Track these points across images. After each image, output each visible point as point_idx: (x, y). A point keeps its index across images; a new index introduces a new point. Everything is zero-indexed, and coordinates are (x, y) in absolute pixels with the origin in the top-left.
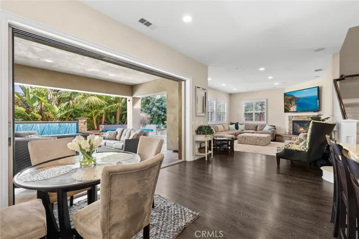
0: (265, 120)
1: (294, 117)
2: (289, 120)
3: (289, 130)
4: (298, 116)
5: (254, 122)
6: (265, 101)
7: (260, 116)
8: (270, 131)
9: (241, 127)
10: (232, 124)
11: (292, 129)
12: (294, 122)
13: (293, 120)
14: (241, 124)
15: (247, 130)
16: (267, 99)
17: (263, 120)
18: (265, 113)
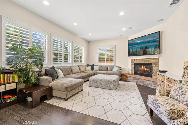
0: (114, 62)
1: (136, 60)
2: (132, 62)
3: (132, 71)
4: (139, 59)
5: (106, 64)
6: (114, 47)
7: (110, 59)
8: (118, 72)
9: (96, 68)
10: (88, 65)
11: (133, 70)
12: (135, 64)
13: (134, 62)
14: (96, 66)
15: (100, 70)
16: (115, 46)
17: (112, 62)
18: (114, 57)
